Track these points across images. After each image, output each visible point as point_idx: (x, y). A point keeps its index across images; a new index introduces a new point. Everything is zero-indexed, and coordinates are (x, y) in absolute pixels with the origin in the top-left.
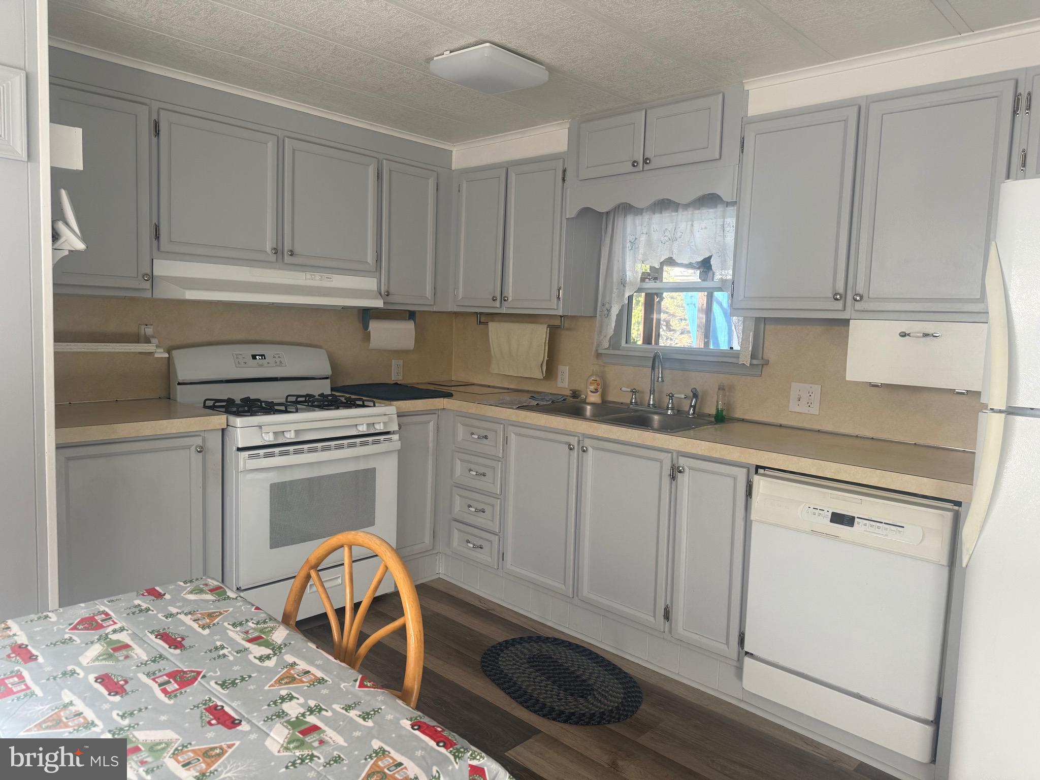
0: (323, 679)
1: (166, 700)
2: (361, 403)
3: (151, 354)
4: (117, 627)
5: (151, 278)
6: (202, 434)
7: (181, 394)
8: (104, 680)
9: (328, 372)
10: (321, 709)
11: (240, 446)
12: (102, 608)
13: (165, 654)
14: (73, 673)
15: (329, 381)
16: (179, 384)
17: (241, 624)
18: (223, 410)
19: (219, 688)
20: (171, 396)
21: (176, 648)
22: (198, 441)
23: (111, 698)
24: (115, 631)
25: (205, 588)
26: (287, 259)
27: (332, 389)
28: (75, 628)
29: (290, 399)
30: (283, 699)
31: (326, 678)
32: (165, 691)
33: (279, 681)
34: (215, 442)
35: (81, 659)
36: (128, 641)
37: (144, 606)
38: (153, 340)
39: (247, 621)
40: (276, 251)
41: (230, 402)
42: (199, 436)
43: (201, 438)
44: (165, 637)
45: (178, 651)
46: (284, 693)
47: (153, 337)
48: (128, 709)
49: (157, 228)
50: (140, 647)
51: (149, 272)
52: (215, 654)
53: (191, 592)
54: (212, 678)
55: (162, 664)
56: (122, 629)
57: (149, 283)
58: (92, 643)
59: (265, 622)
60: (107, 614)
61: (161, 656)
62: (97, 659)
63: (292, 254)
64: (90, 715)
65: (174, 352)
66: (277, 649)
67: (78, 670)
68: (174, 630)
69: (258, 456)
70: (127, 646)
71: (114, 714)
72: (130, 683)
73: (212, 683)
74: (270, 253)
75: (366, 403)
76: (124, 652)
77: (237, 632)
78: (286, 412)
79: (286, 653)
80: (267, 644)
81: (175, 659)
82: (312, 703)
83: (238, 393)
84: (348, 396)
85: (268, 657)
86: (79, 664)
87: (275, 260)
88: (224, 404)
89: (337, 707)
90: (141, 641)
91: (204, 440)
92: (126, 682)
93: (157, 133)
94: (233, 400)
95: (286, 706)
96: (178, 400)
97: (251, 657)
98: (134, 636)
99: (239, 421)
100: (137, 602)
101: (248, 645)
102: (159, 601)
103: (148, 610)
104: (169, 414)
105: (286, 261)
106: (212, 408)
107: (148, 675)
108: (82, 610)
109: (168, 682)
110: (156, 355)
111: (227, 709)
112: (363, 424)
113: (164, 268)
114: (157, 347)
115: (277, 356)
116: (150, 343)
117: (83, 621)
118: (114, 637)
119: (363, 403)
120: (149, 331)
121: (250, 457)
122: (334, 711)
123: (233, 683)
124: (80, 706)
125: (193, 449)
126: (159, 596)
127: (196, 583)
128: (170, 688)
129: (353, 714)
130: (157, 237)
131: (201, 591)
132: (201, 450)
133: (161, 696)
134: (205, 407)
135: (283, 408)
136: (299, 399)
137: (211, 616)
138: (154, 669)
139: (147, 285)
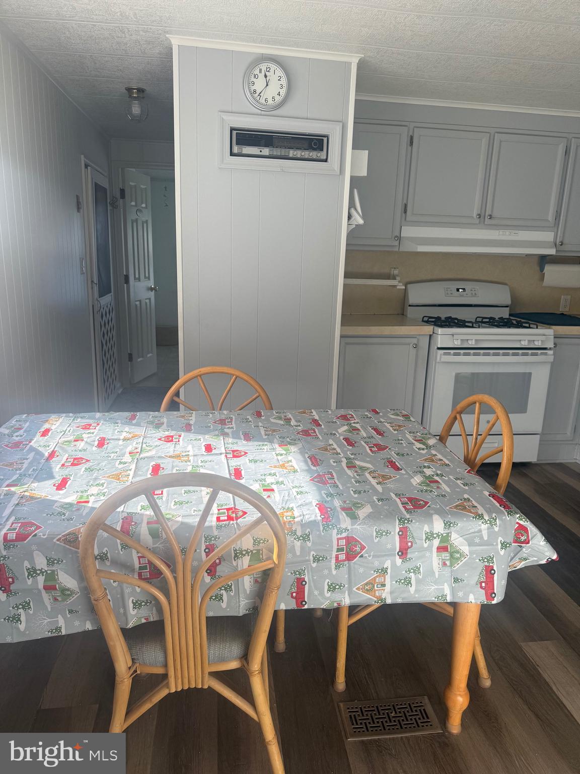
0: (448, 464)
1: (371, 453)
2: (527, 325)
3: (395, 286)
4: (356, 421)
5: (399, 238)
6: (418, 337)
7: (410, 312)
8: (346, 439)
9: (509, 302)
10: (443, 476)
11: (439, 346)
12: (351, 413)
13: (374, 436)
14: (335, 434)
15: (508, 308)
16: (410, 306)
17: (414, 433)
18: (433, 323)
19: (395, 455)
20: (404, 314)
21: (380, 435)
22: (415, 341)
23: (348, 447)
24: (354, 423)
25: (400, 414)
26: (487, 221)
27: (510, 315)
28: (338, 418)
29: (478, 320)
30: (425, 467)
31: (450, 464)
32: (371, 450)
33: (425, 460)
34: (425, 342)
35: (339, 430)
36: (359, 428)
37: (369, 416)
38: (397, 278)
39: (417, 432)
40: (479, 216)
41: (438, 318)
42: (416, 337)
43: (416, 339)
44: (376, 430)
45: (380, 437)
46: (426, 465)
47: (397, 276)
48: (355, 452)
49: (406, 206)
50: (364, 431)
51: (398, 235)
52: (397, 442)
53: (392, 415)
54: (393, 450)
55: (372, 440)
56: (358, 423)
57: (398, 241)
58: (344, 425)
59: (426, 434)
60: (352, 415)
61: (372, 437)
62: (345, 431)
63: (491, 217)
64: (339, 450)
65: (409, 286)
66: (429, 447)
67: (337, 434)
68: (380, 428)
69: (449, 354)
70: (358, 430)
71: (348, 453)
72: (357, 443)
73: (393, 452)
74: (475, 217)
75: (531, 326)
76: (357, 432)
77: (410, 436)
78: (472, 327)
79: (433, 450)
80: (424, 444)
81: (378, 439)
82: (439, 472)
83: (444, 313)
84: (519, 320)
85: (423, 449)
86: (338, 432)
87: (478, 222)
88: (434, 320)
89: (451, 477)
90: (365, 429)
91: (418, 340)
92: (355, 443)
93: (411, 143)
94: (440, 318)
95: (425, 470)
96: (408, 316)
97: (414, 447)
98: (362, 426)
99: (440, 331)
100: (366, 413)
101: (414, 442)
102: (376, 415)
103: (371, 417)
104: (402, 323)
105: (486, 223)
106: (427, 322)
107: (365, 442)
108: (342, 412)
109: (374, 447)
110: (398, 287)
111: (397, 463)
112: (525, 340)
113: (408, 232)
114: (399, 282)
115: (473, 290)
116: (396, 279)
117: (342, 416)
118: (354, 425)
119: (530, 325)
120: (396, 272)
121: (445, 354)
122: (448, 477)
123: (403, 455)
124: (335, 446)
125: (411, 345)
126: (377, 413)
127: (396, 411)
128: (373, 449)
129: (459, 482)
130: (405, 212)
131: (398, 415)
132: (416, 346)
133: (369, 451)
134: (423, 321)
135: (470, 325)
136: (484, 320)
137: (399, 426)
138: (367, 441)
139: (396, 243)
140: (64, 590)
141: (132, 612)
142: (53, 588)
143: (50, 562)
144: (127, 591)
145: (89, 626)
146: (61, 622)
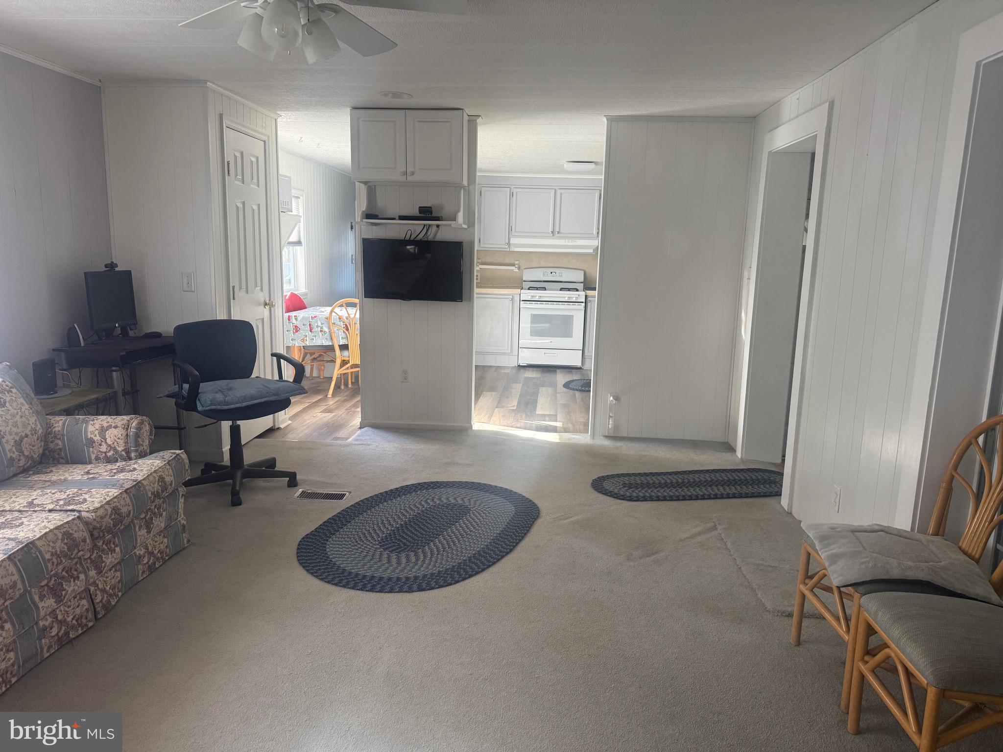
5: (509, 244)
9: (582, 280)
11: (522, 300)
16: (524, 281)
26: (557, 235)
34: (517, 297)
40: (552, 232)
43: (512, 296)
49: (512, 227)
57: (508, 246)
63: (559, 233)
69: (526, 303)
74: (550, 233)
87: (552, 236)
93: (513, 196)
110: (515, 271)
112: (567, 297)
114: (516, 268)
115: (560, 273)
121: (524, 303)
125: (509, 299)
130: (512, 230)
132: (512, 300)
140: (325, 332)
141: (341, 340)
142: (322, 331)
143: (322, 324)
144: (340, 334)
145: (330, 344)
146: (324, 342)
